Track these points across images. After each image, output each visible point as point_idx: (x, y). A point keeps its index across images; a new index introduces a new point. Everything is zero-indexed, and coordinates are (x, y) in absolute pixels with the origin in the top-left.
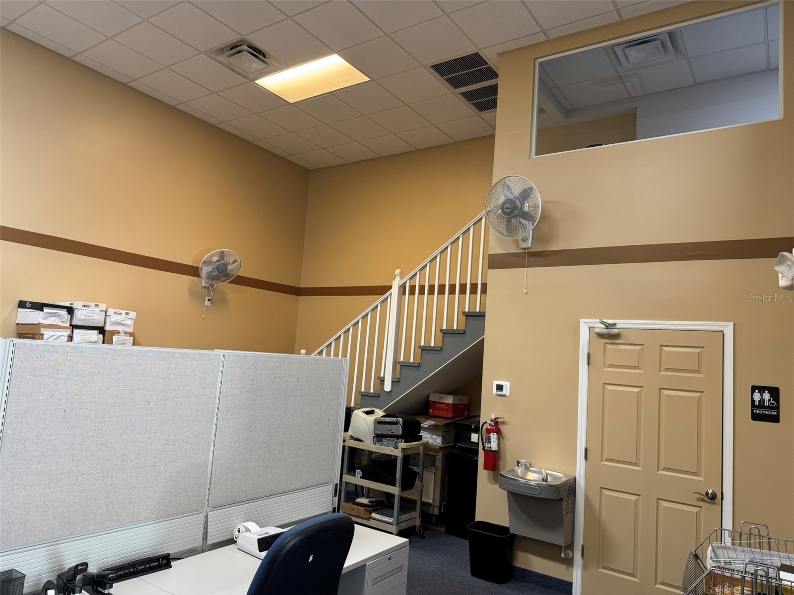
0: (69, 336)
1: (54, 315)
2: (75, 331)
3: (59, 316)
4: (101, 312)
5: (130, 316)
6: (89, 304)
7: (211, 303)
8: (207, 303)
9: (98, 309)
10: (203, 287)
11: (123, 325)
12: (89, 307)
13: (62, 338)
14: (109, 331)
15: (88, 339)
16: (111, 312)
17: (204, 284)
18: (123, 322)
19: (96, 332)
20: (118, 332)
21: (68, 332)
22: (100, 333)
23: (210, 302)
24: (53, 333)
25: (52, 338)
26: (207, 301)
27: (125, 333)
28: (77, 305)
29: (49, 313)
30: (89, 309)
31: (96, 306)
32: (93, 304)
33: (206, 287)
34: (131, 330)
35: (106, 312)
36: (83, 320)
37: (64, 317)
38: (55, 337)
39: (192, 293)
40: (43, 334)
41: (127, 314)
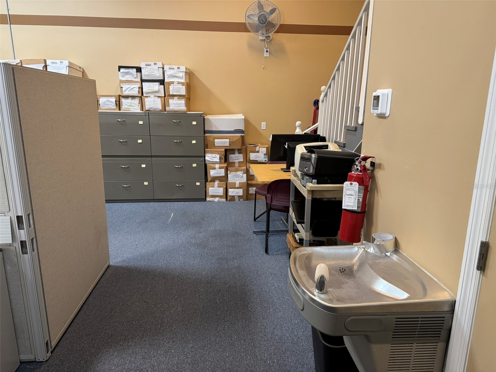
0: (139, 88)
1: (127, 73)
2: (143, 84)
3: (131, 74)
4: (159, 69)
5: (181, 70)
6: (150, 63)
7: (270, 53)
8: (266, 55)
9: (156, 67)
10: (261, 40)
11: (177, 77)
12: (150, 65)
13: (135, 89)
14: (167, 83)
15: (152, 89)
16: (166, 68)
17: (261, 38)
18: (176, 75)
19: (157, 83)
20: (173, 83)
21: (139, 85)
22: (161, 84)
23: (268, 53)
24: (129, 86)
25: (128, 90)
26: (265, 52)
27: (178, 83)
28: (142, 65)
29: (124, 72)
30: (149, 67)
31: (155, 64)
32: (152, 63)
33: (263, 40)
34: (183, 81)
35: (163, 68)
36: (147, 75)
37: (134, 75)
38: (130, 89)
39: (251, 46)
40: (122, 87)
41: (178, 68)
